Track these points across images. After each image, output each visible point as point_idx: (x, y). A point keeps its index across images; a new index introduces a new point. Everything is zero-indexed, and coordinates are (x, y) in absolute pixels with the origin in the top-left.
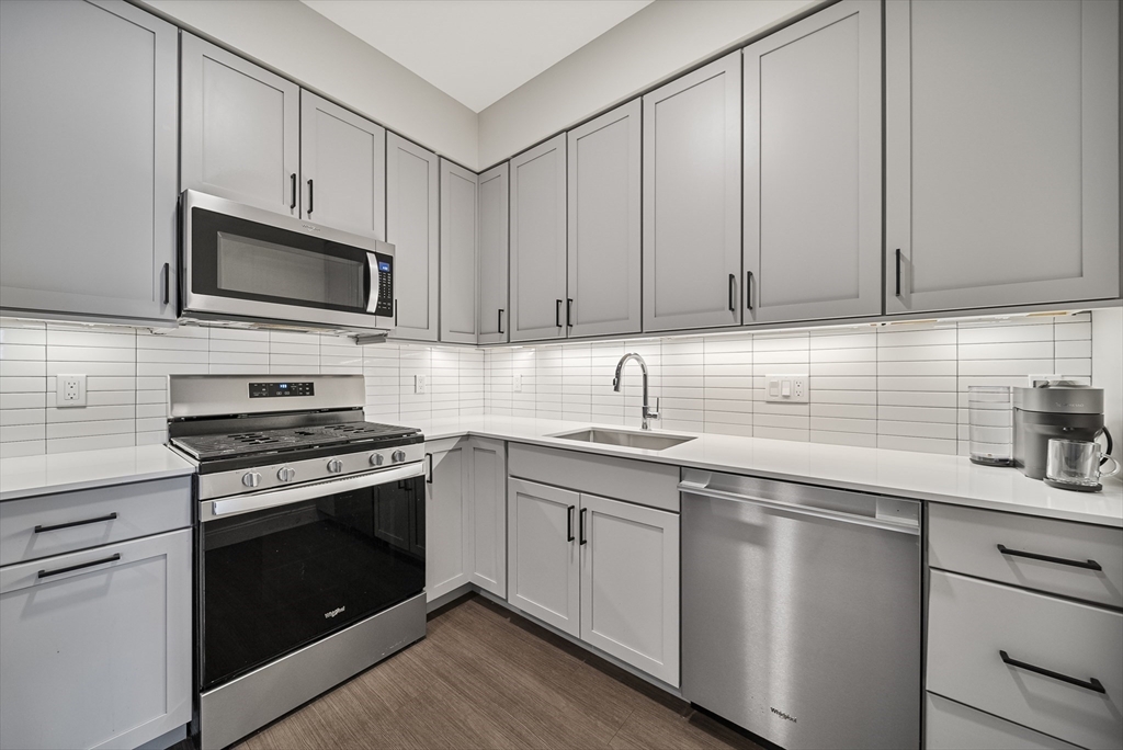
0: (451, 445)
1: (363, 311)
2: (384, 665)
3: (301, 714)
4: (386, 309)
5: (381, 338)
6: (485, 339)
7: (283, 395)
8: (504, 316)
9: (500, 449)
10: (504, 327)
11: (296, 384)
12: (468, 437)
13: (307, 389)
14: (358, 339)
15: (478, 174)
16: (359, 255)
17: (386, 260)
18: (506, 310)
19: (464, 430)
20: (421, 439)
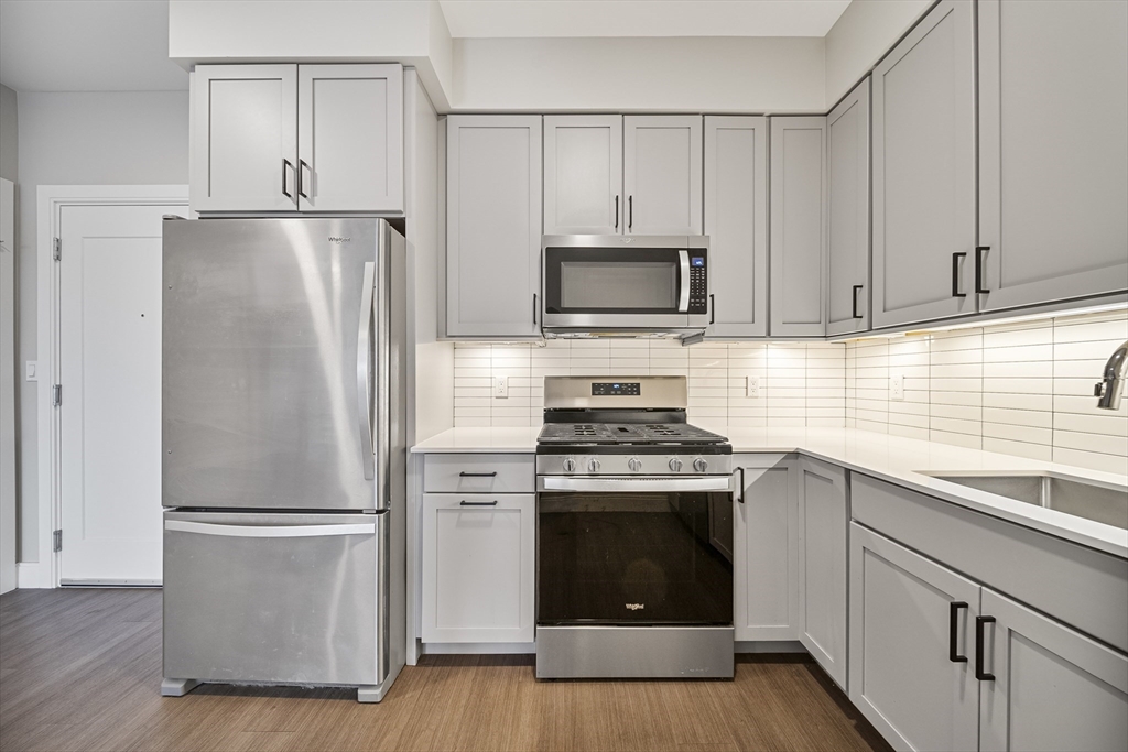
0: (773, 462)
1: (675, 311)
2: (682, 684)
3: (605, 685)
4: (698, 306)
5: (699, 337)
6: (835, 329)
7: (616, 394)
8: (863, 295)
9: (840, 479)
10: (862, 309)
11: (626, 384)
12: (796, 454)
13: (634, 389)
14: (684, 341)
15: (826, 115)
16: (670, 256)
17: (698, 254)
18: (865, 289)
19: (791, 446)
20: (728, 450)
